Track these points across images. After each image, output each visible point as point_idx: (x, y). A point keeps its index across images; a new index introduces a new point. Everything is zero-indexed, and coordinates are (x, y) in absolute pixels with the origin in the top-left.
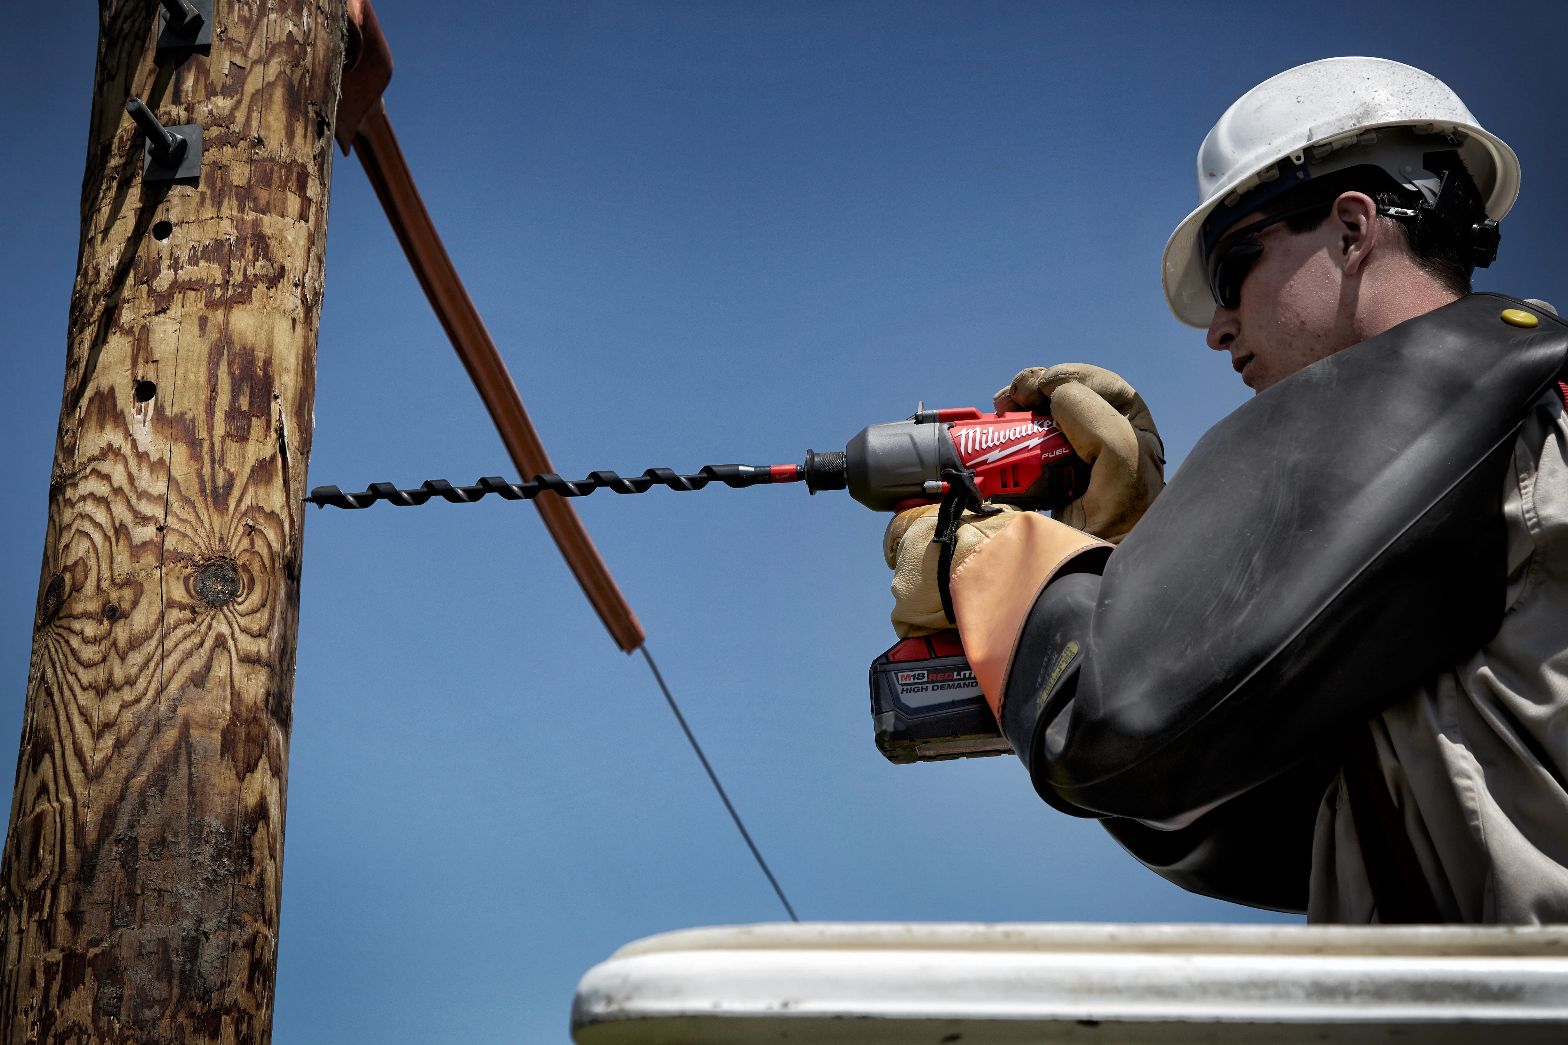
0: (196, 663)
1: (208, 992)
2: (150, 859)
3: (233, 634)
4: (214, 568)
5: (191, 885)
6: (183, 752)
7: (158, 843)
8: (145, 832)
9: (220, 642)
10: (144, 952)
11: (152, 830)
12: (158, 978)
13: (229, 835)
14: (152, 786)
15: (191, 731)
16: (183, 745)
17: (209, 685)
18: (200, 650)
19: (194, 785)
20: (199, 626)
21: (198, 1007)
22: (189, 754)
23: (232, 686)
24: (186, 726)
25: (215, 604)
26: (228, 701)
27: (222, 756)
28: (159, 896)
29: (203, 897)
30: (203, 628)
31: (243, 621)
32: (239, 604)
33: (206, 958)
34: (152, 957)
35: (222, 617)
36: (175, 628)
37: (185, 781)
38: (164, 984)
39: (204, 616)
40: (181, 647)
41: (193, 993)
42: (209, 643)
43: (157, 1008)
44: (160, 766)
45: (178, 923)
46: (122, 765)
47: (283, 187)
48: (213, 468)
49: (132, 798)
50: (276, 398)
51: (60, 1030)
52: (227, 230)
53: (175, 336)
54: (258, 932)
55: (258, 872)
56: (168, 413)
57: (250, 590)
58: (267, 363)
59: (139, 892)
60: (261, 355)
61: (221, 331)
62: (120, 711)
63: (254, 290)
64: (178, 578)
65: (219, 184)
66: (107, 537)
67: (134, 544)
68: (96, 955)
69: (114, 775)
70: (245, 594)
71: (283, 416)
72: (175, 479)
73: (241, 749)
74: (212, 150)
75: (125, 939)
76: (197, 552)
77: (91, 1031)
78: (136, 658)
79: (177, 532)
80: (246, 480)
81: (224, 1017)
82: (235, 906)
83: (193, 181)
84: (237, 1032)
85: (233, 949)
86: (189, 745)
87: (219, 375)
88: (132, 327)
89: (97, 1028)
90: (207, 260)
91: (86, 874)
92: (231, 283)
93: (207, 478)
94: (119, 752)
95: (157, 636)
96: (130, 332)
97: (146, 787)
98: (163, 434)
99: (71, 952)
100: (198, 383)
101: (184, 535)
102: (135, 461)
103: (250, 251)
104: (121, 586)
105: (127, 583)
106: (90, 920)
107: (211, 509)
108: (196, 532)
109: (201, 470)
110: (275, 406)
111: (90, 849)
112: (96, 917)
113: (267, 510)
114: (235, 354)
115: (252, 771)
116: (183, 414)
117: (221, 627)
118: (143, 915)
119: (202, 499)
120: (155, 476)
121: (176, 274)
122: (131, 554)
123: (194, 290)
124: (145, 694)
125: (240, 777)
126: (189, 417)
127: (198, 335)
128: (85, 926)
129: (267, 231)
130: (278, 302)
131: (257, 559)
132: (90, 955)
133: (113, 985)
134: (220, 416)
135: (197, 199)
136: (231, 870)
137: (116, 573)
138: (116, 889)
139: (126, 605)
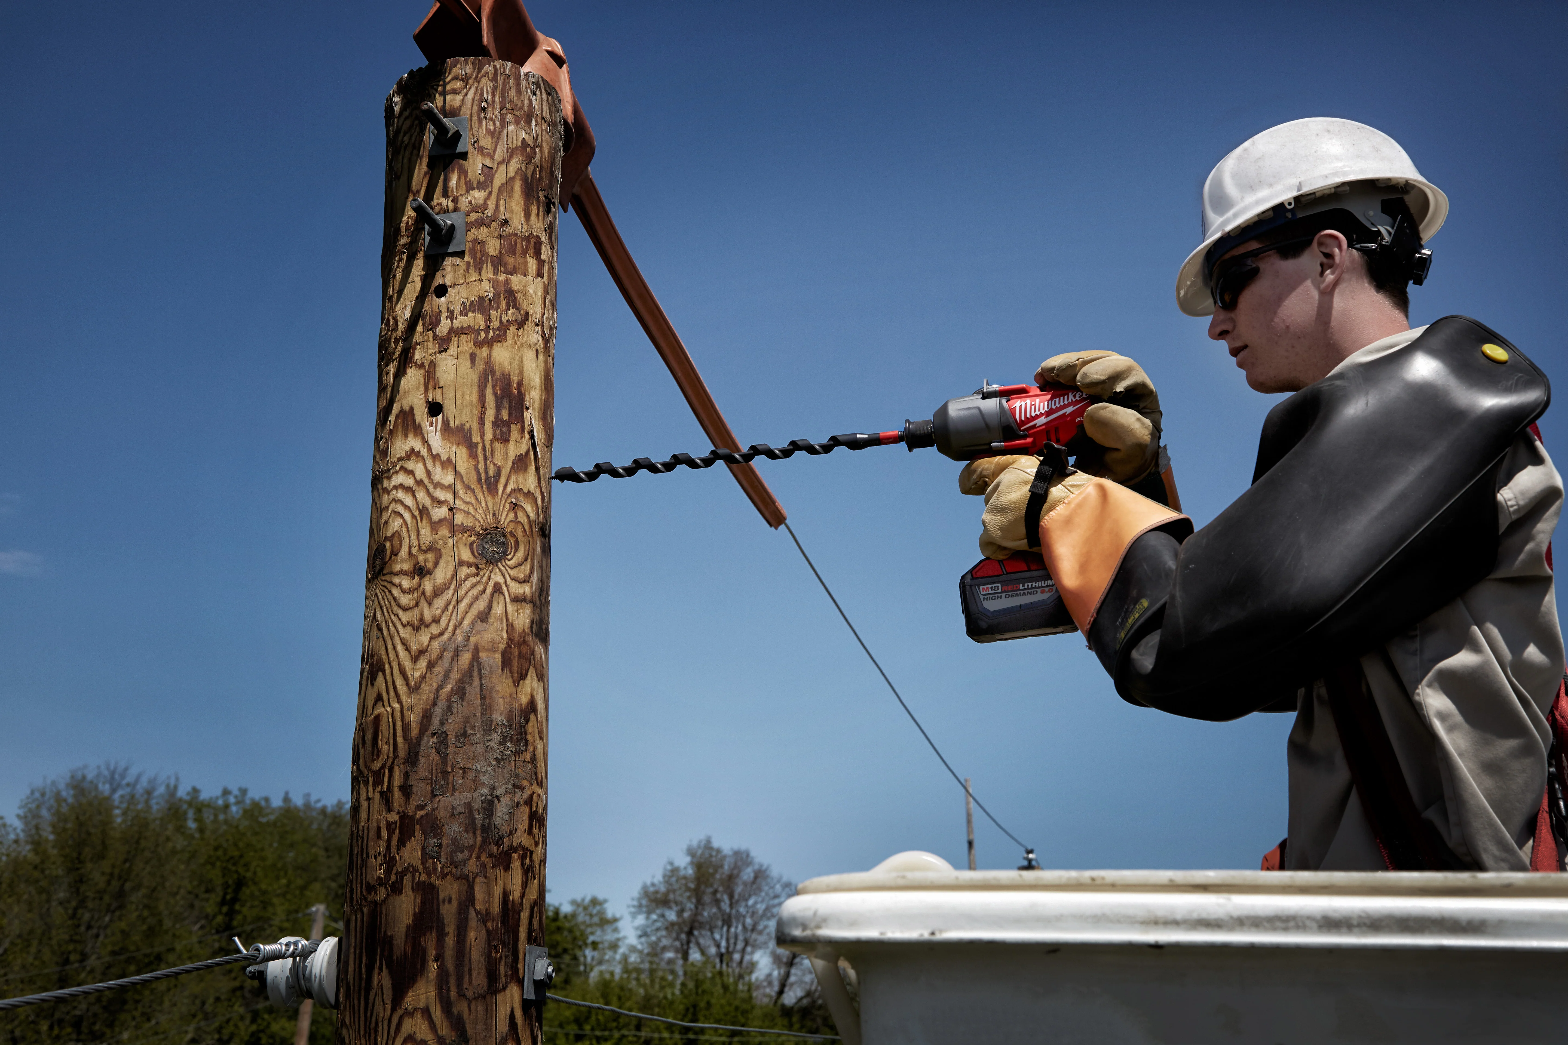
0: (481, 605)
1: (501, 838)
2: (456, 747)
3: (506, 582)
4: (490, 536)
5: (487, 763)
6: (476, 669)
7: (461, 735)
8: (452, 727)
9: (497, 589)
10: (455, 813)
11: (457, 725)
12: (466, 831)
13: (510, 726)
14: (455, 694)
15: (480, 654)
16: (475, 664)
17: (491, 620)
18: (484, 595)
19: (485, 692)
20: (482, 578)
21: (495, 849)
22: (480, 670)
23: (507, 620)
24: (477, 650)
25: (492, 561)
26: (505, 631)
27: (503, 670)
28: (464, 772)
29: (495, 771)
30: (485, 579)
31: (512, 572)
32: (509, 560)
33: (499, 814)
34: (461, 816)
35: (497, 570)
36: (465, 580)
37: (478, 689)
38: (471, 835)
39: (485, 570)
40: (470, 594)
41: (491, 840)
42: (489, 590)
43: (466, 852)
44: (459, 680)
45: (478, 791)
46: (434, 680)
47: (525, 254)
48: (485, 464)
49: (442, 704)
50: (527, 408)
51: (400, 870)
52: (486, 289)
53: (454, 368)
54: (534, 793)
55: (531, 750)
56: (452, 424)
57: (516, 549)
58: (520, 384)
59: (450, 770)
60: (515, 379)
61: (486, 363)
62: (430, 642)
63: (508, 331)
64: (465, 544)
65: (479, 255)
66: (414, 516)
67: (433, 520)
68: (422, 816)
69: (428, 688)
70: (512, 553)
71: (533, 421)
72: (459, 473)
73: (515, 663)
74: (472, 230)
75: (442, 804)
76: (477, 525)
77: (421, 870)
78: (439, 603)
79: (464, 511)
80: (509, 470)
81: (513, 855)
82: (517, 776)
83: (460, 254)
84: (523, 865)
85: (517, 806)
86: (479, 664)
87: (487, 395)
88: (423, 363)
89: (425, 868)
90: (474, 312)
91: (412, 758)
92: (491, 327)
93: (482, 471)
94: (431, 671)
95: (453, 587)
96: (422, 366)
97: (450, 696)
98: (449, 440)
99: (404, 814)
100: (472, 402)
101: (468, 513)
102: (431, 460)
103: (503, 303)
104: (426, 552)
105: (430, 549)
106: (417, 792)
107: (486, 493)
108: (476, 510)
109: (478, 465)
110: (527, 415)
111: (414, 741)
112: (421, 790)
113: (525, 490)
114: (497, 380)
115: (524, 679)
116: (463, 425)
117: (498, 578)
118: (454, 786)
119: (479, 486)
120: (445, 471)
121: (452, 323)
122: (432, 528)
123: (465, 334)
124: (447, 629)
125: (516, 684)
126: (467, 426)
127: (470, 366)
128: (413, 796)
129: (515, 287)
130: (525, 339)
131: (520, 527)
132: (418, 816)
133: (435, 837)
134: (488, 425)
135: (464, 267)
136: (513, 750)
137: (422, 542)
138: (434, 769)
139: (430, 565)
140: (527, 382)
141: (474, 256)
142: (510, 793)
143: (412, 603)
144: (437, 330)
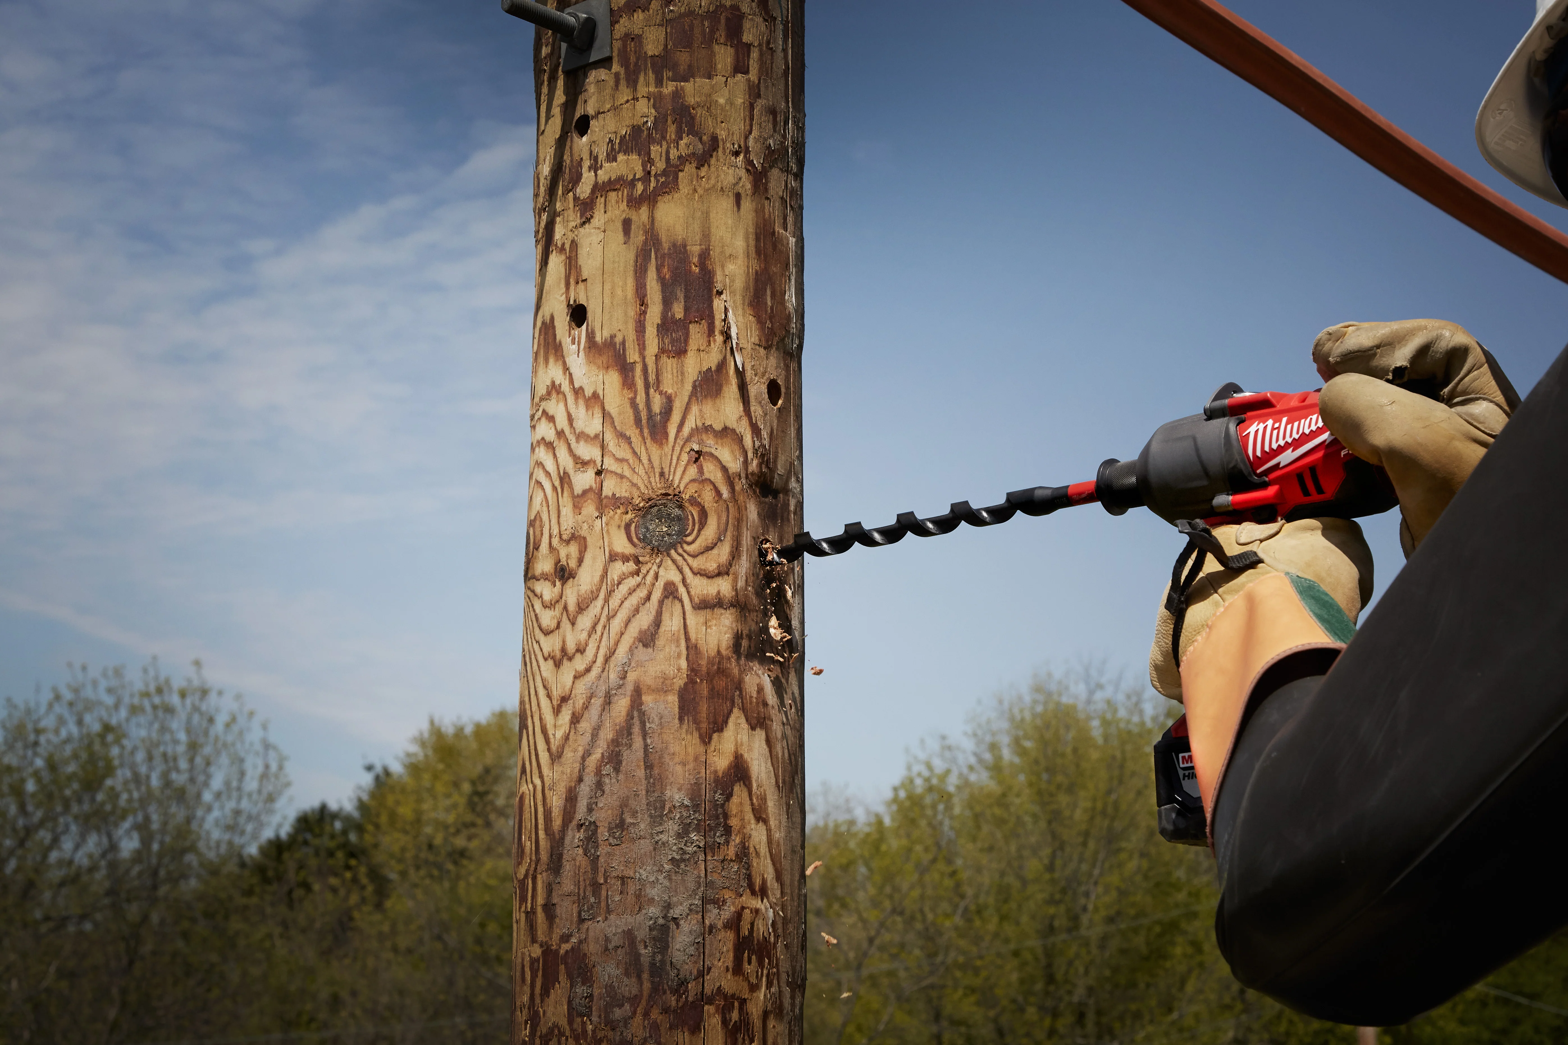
0: (644, 620)
1: (683, 983)
2: (610, 845)
3: (684, 580)
4: (656, 509)
5: (655, 868)
6: (636, 722)
7: (617, 826)
8: (604, 816)
9: (670, 591)
10: (610, 947)
11: (610, 812)
12: (627, 974)
13: (696, 807)
14: (607, 763)
15: (644, 698)
16: (636, 714)
17: (660, 642)
18: (647, 604)
19: (651, 757)
20: (644, 577)
21: (672, 1000)
22: (643, 724)
23: (687, 639)
24: (637, 693)
25: (660, 549)
26: (684, 657)
27: (681, 719)
28: (623, 884)
29: (670, 880)
30: (650, 578)
31: (695, 563)
32: (689, 544)
33: (678, 947)
34: (619, 951)
35: (670, 562)
36: (619, 583)
37: (641, 754)
38: (634, 980)
39: (650, 565)
40: (627, 604)
41: (666, 987)
42: (657, 595)
43: (627, 1006)
44: (613, 741)
45: (644, 911)
46: (579, 742)
47: (710, 40)
48: (647, 394)
49: (589, 779)
50: (720, 293)
51: (544, 1031)
52: (644, 111)
53: (600, 247)
54: (743, 908)
55: (738, 840)
56: (598, 339)
57: (703, 523)
58: (705, 256)
59: (602, 881)
60: (695, 250)
61: (646, 232)
62: (573, 682)
63: (681, 174)
64: (619, 527)
65: (633, 59)
66: (554, 488)
67: (576, 494)
68: (567, 951)
69: (572, 754)
70: (695, 532)
71: (730, 314)
72: (609, 414)
73: (704, 708)
74: (622, 21)
75: (591, 934)
76: (636, 494)
77: (568, 1033)
78: (585, 621)
79: (616, 474)
80: (686, 399)
81: (706, 1007)
82: (709, 885)
83: (605, 62)
84: (725, 1022)
85: (710, 932)
86: (642, 714)
87: (648, 284)
88: (563, 244)
89: (572, 1030)
90: (626, 152)
91: (556, 864)
92: (653, 173)
93: (642, 406)
94: (575, 728)
95: (602, 595)
96: (562, 249)
97: (601, 766)
98: (595, 364)
99: (548, 948)
100: (626, 298)
101: (622, 477)
102: (573, 397)
103: (672, 130)
104: (568, 542)
105: (573, 537)
106: (561, 914)
107: (648, 441)
108: (633, 470)
109: (635, 398)
110: (718, 304)
111: (557, 836)
112: (566, 909)
113: (718, 427)
114: (663, 256)
115: (720, 730)
116: (613, 337)
117: (669, 574)
118: (608, 905)
119: (637, 431)
120: (590, 413)
121: (596, 175)
122: (574, 505)
123: (615, 190)
124: (595, 662)
125: (706, 740)
126: (618, 339)
127: (623, 242)
128: (557, 920)
129: (691, 100)
130: (712, 181)
131: (708, 487)
132: (562, 952)
133: (583, 984)
134: (651, 332)
135: (612, 83)
136: (702, 845)
137: (563, 528)
138: (581, 879)
139: (573, 564)
140: (718, 250)
141: (625, 63)
142: (697, 912)
143: (553, 624)
144: (578, 190)
